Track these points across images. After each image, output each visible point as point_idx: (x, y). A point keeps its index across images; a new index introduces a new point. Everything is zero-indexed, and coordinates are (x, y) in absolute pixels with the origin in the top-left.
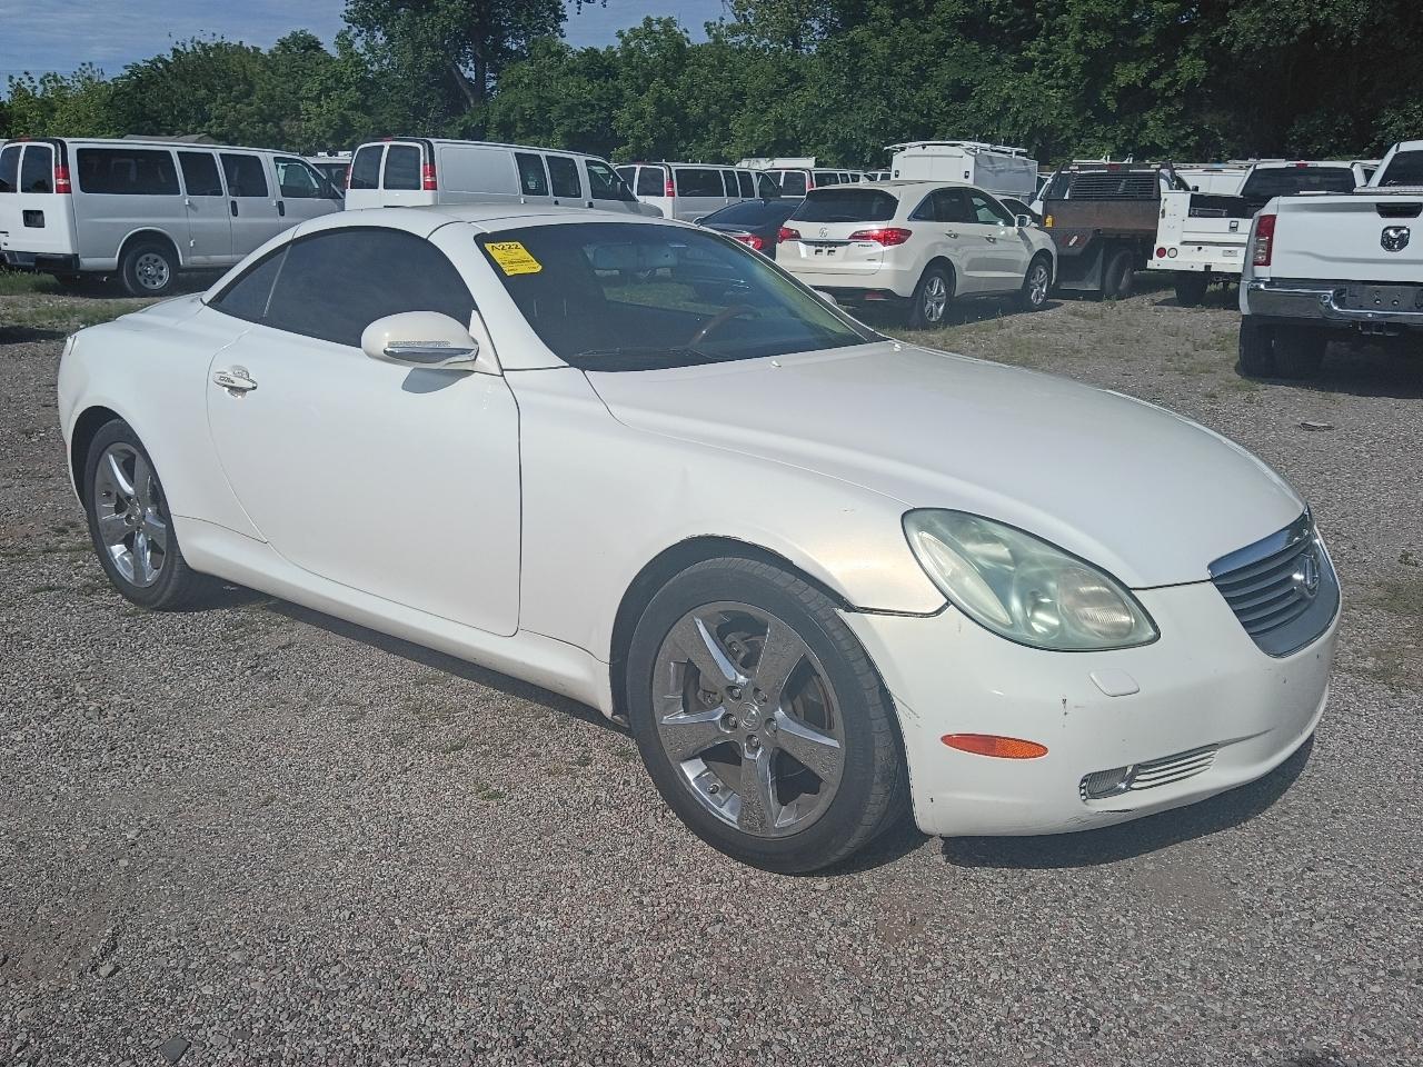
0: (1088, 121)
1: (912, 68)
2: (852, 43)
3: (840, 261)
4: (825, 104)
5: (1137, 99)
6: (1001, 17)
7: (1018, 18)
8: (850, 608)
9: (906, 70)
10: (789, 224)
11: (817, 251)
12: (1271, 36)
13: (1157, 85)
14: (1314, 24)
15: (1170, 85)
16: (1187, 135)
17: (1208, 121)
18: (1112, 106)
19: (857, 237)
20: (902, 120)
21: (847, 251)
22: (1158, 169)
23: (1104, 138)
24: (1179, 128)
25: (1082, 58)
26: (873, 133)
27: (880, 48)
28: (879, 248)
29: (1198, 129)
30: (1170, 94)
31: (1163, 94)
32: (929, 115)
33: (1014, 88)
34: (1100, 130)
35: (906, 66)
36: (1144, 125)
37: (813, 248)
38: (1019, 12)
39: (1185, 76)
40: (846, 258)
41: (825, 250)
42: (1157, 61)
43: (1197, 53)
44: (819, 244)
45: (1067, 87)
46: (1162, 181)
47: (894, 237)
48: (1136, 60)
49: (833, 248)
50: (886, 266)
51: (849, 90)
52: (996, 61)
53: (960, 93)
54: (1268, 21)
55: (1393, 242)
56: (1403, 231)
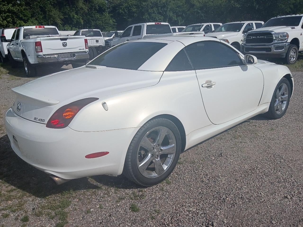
55: (65, 45)
56: (65, 43)
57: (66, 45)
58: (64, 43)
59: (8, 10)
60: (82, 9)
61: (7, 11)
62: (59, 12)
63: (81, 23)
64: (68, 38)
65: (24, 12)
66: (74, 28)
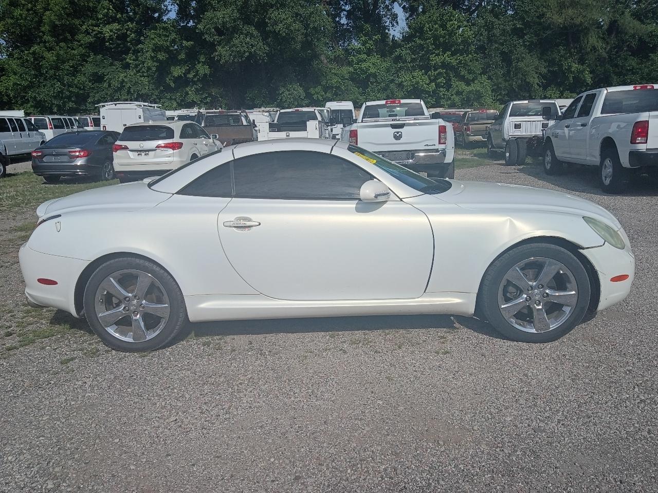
0: (162, 92)
1: (71, 67)
2: (34, 53)
3: (153, 158)
4: (25, 83)
5: (182, 82)
6: (110, 44)
7: (118, 45)
8: (583, 248)
9: (67, 67)
10: (118, 143)
11: (138, 154)
12: (235, 57)
13: (190, 76)
14: (250, 53)
15: (195, 76)
16: (206, 98)
17: (214, 91)
18: (173, 85)
19: (158, 147)
20: (70, 92)
21: (155, 153)
22: (240, 113)
23: (171, 99)
24: (202, 94)
25: (156, 64)
26: (55, 97)
27: (50, 56)
28: (170, 151)
29: (210, 95)
30: (196, 79)
31: (192, 80)
32: (84, 89)
33: (125, 77)
34: (168, 95)
35: (66, 66)
36: (187, 94)
37: (137, 153)
38: (119, 42)
39: (201, 72)
40: (155, 157)
41: (143, 154)
42: (188, 66)
43: (204, 63)
44: (139, 152)
45: (148, 77)
46: (242, 117)
47: (176, 146)
48: (179, 65)
49: (147, 153)
50: (176, 159)
51: (36, 76)
52: (112, 64)
53: (98, 78)
54: (233, 51)
55: (397, 137)
56: (400, 133)
57: (400, 136)
58: (398, 133)
59: (443, 63)
60: (594, 49)
61: (440, 64)
62: (540, 59)
63: (585, 80)
64: (404, 124)
65: (470, 66)
66: (566, 93)
